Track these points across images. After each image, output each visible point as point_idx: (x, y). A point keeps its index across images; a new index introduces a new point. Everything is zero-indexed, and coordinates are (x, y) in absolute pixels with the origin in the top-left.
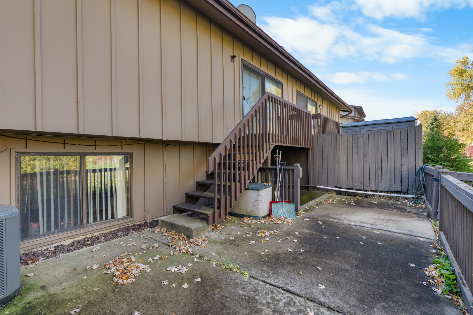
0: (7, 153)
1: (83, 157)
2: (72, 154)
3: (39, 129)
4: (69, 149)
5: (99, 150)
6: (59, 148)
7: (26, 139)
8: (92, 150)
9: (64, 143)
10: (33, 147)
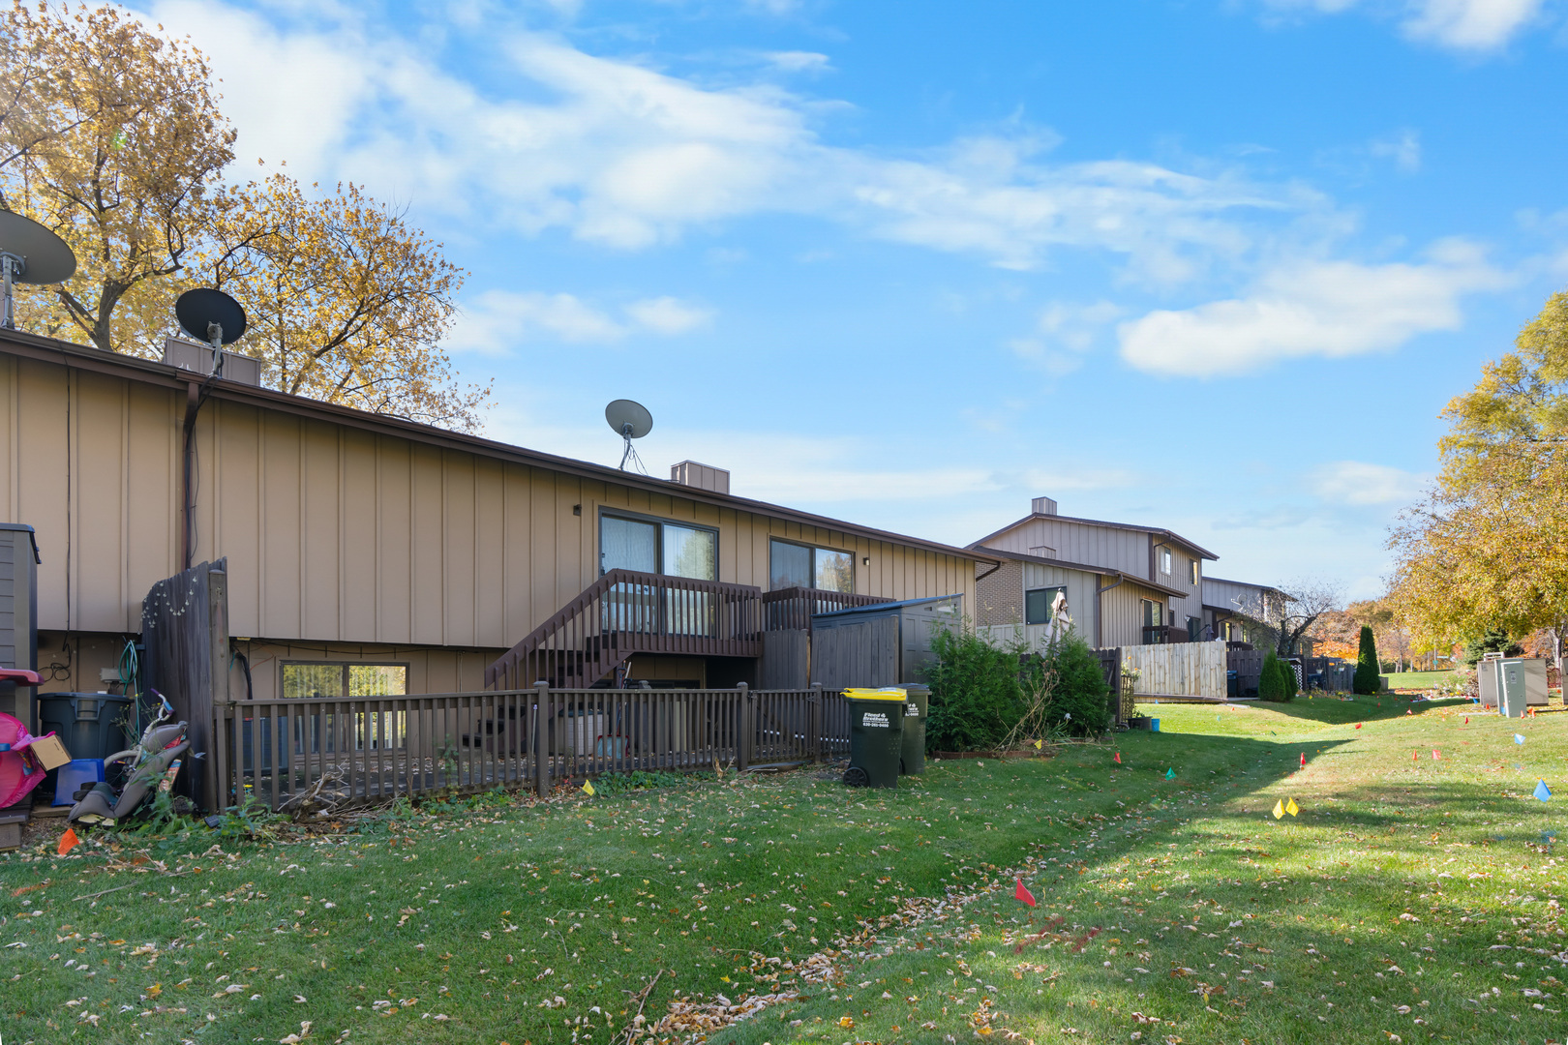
0: (271, 662)
1: (346, 666)
2: (335, 663)
3: (303, 638)
4: (331, 657)
5: (365, 659)
6: (320, 657)
7: (289, 646)
8: (357, 658)
9: (326, 651)
10: (295, 655)
